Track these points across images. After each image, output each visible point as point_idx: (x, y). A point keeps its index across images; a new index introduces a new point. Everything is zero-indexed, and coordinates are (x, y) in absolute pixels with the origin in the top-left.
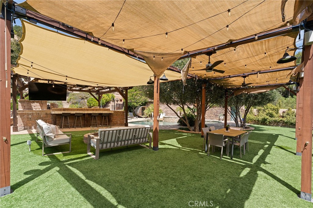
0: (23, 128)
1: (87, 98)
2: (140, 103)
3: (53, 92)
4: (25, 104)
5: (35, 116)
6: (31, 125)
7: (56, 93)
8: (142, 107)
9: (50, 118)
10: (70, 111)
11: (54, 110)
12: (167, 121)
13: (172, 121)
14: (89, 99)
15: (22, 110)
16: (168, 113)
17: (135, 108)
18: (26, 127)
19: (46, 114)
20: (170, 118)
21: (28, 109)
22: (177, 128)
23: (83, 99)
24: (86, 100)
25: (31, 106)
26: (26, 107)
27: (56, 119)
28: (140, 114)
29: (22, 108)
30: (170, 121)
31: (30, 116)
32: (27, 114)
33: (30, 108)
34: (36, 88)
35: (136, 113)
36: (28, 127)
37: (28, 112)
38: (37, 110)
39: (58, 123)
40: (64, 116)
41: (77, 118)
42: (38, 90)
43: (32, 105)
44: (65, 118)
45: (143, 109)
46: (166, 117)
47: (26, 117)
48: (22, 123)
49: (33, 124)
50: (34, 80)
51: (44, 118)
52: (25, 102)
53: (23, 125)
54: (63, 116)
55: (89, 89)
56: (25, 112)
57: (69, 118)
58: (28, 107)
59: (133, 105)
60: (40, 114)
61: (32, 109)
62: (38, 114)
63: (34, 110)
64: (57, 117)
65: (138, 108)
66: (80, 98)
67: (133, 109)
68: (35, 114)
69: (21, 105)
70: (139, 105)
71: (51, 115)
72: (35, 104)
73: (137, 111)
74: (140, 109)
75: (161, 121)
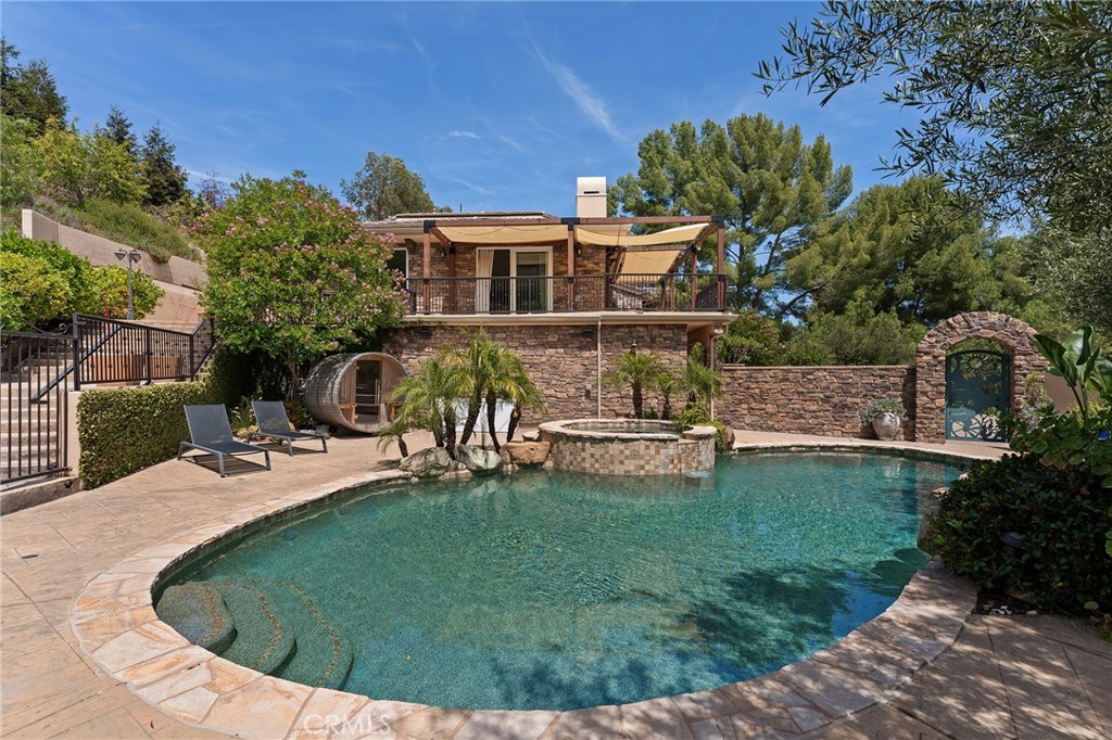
2: (347, 332)
8: (359, 362)
12: (583, 472)
13: (630, 466)
17: (305, 369)
20: (615, 448)
28: (347, 413)
30: (619, 470)
35: (311, 400)
45: (368, 376)
46: (579, 438)
59: (291, 343)
65: (329, 370)
67: (289, 375)
70: (340, 341)
73: (320, 388)
74: (341, 372)
75: (532, 467)
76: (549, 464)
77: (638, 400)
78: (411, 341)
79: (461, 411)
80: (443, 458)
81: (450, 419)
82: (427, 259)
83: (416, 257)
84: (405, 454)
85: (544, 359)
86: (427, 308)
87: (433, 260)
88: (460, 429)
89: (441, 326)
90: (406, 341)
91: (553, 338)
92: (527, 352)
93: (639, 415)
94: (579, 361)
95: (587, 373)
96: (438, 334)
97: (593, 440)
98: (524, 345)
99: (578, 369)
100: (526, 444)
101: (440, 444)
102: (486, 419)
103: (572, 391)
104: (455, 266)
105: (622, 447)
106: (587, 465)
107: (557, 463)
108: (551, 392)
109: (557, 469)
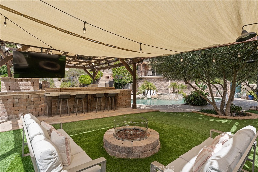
0: (7, 117)
1: (78, 75)
3: (46, 67)
4: (10, 84)
5: (23, 100)
6: (17, 112)
7: (49, 68)
8: (132, 84)
9: (43, 102)
10: (69, 91)
11: (49, 91)
12: (162, 99)
14: (81, 77)
15: (6, 91)
16: (159, 90)
17: (125, 85)
18: (10, 116)
19: (39, 96)
21: (14, 90)
22: (198, 111)
23: (74, 76)
24: (78, 78)
25: (18, 86)
26: (12, 87)
27: (51, 103)
29: (5, 88)
30: (167, 99)
31: (16, 100)
32: (12, 98)
33: (17, 89)
34: (25, 63)
36: (14, 116)
37: (13, 95)
38: (26, 91)
39: (54, 108)
40: (62, 99)
41: (79, 100)
42: (28, 66)
43: (19, 84)
44: (63, 101)
47: (10, 101)
48: (5, 110)
49: (21, 111)
50: (21, 49)
51: (36, 102)
52: (10, 80)
53: (6, 114)
54: (60, 99)
55: (84, 65)
56: (9, 95)
57: (68, 101)
58: (15, 87)
59: (123, 81)
60: (30, 97)
61: (20, 90)
62: (27, 97)
63: (22, 91)
64: (52, 100)
66: (72, 75)
68: (23, 98)
69: (4, 85)
71: (45, 98)
72: (24, 83)
74: (130, 85)
75: (155, 98)
76: (158, 98)
77: (174, 90)
78: (139, 81)
79: (146, 91)
80: (144, 96)
81: (145, 92)
82: (141, 66)
83: (139, 66)
84: (139, 96)
85: (160, 83)
86: (141, 75)
87: (142, 66)
88: (146, 94)
89: (144, 78)
90: (138, 81)
91: (162, 80)
92: (157, 82)
93: (174, 92)
94: (166, 84)
95: (167, 85)
96: (143, 79)
97: (163, 95)
98: (157, 81)
99: (166, 85)
100: (155, 95)
101: (144, 95)
102: (150, 92)
103: (165, 89)
104: (146, 67)
105: (167, 96)
106: (162, 98)
107: (159, 98)
108: (161, 89)
109: (159, 99)
